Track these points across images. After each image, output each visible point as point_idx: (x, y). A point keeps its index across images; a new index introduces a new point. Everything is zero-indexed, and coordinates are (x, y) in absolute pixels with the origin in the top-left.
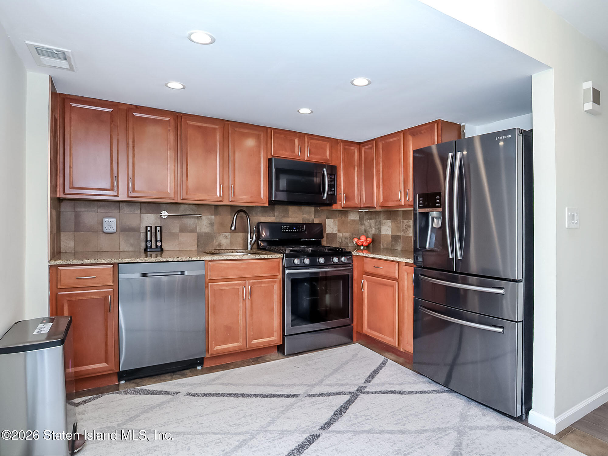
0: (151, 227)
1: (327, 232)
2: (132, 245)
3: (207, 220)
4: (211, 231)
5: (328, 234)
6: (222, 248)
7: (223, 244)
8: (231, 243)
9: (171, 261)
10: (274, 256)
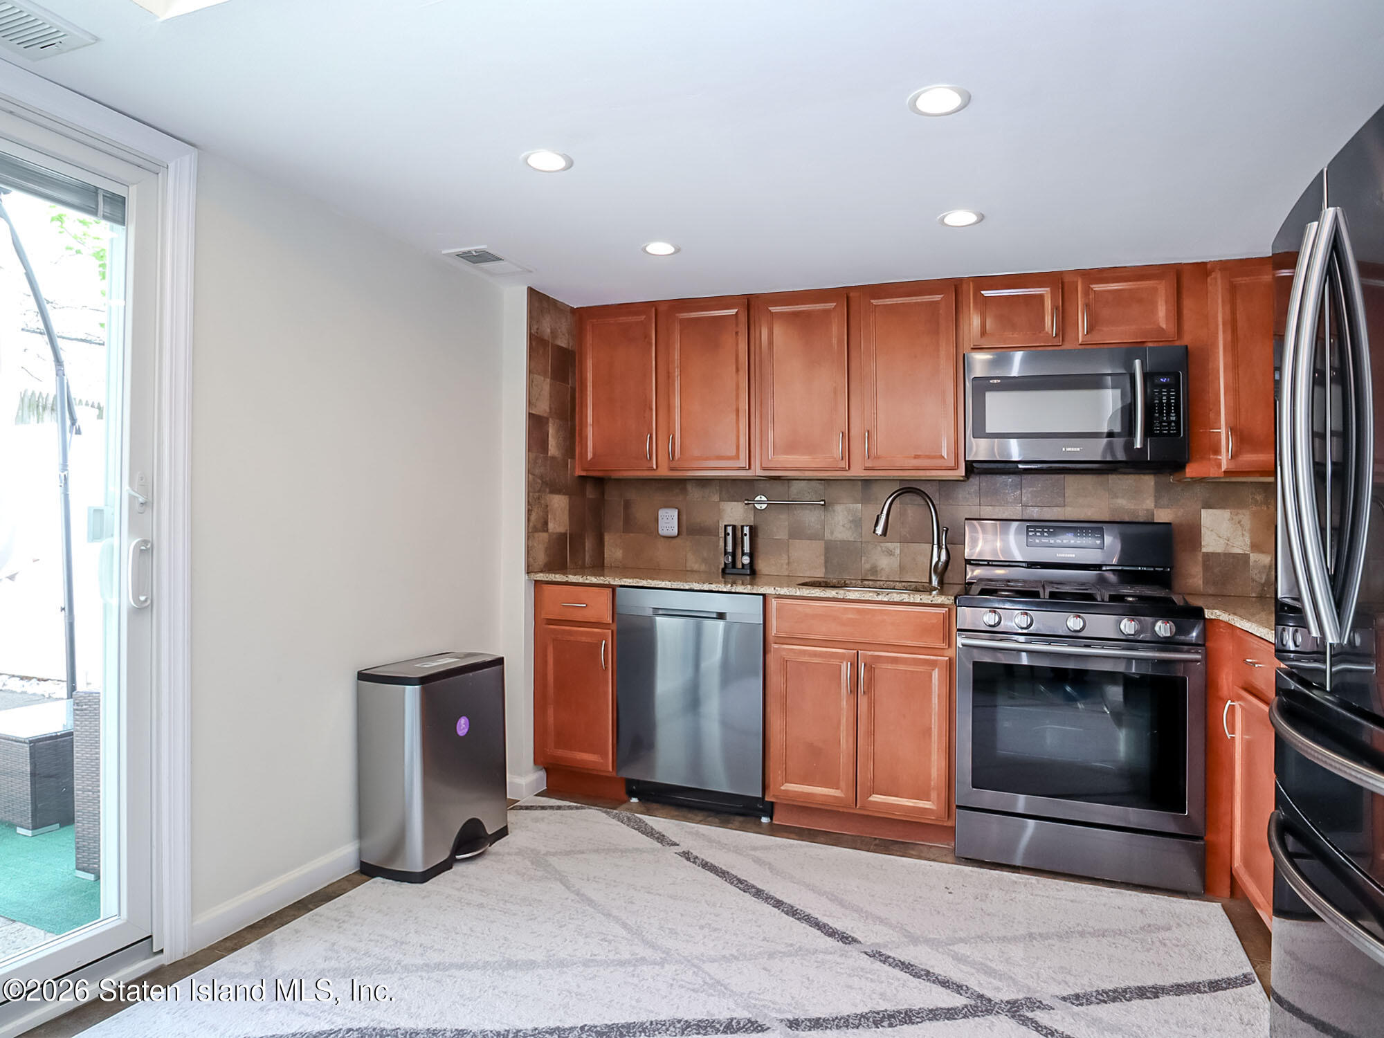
0: (734, 527)
1: (1204, 550)
2: (704, 560)
3: (845, 513)
4: (855, 538)
5: (1207, 556)
6: (879, 576)
7: (882, 569)
8: (902, 568)
9: (698, 589)
10: (928, 599)
